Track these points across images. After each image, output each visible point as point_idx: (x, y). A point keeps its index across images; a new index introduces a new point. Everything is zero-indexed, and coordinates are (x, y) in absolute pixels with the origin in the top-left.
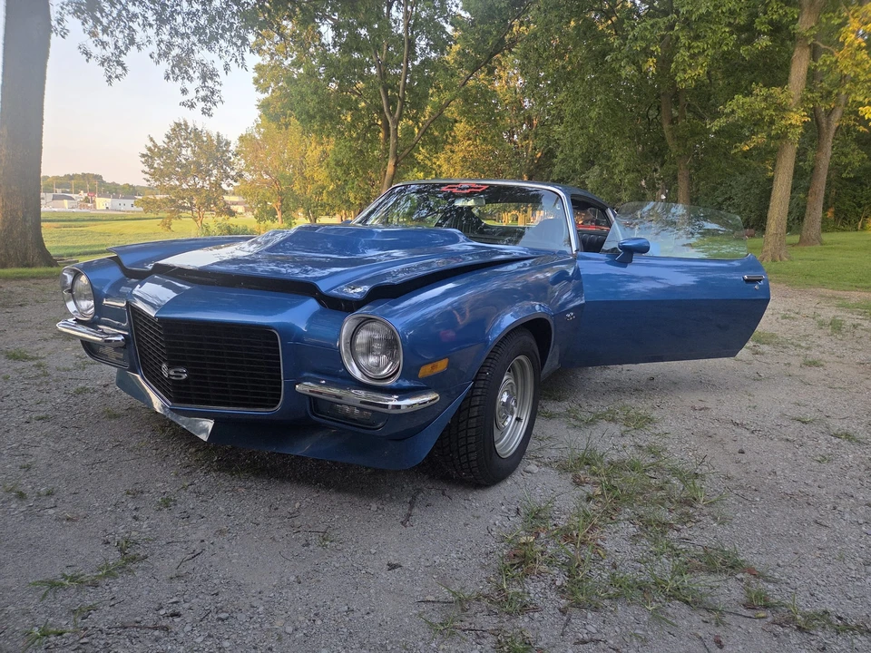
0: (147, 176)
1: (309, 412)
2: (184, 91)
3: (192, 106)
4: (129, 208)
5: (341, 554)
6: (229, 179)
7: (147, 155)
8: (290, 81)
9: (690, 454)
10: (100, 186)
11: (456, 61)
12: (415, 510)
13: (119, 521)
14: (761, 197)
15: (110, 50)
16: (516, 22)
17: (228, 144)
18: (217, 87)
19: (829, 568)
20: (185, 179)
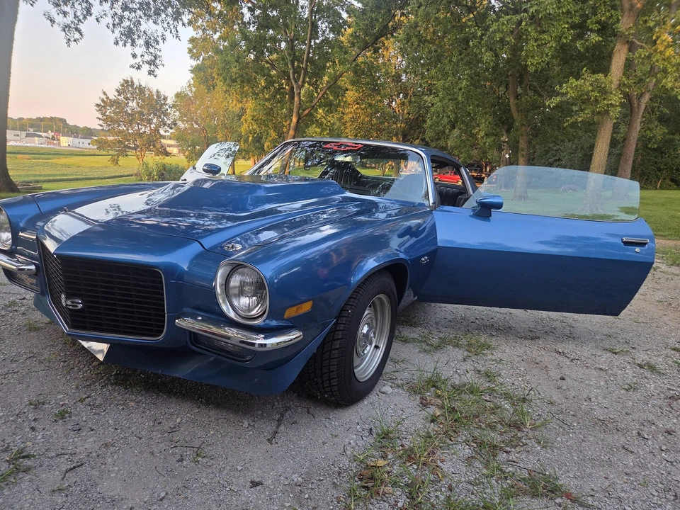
0: (101, 122)
1: (188, 341)
2: (134, 56)
3: (139, 68)
4: (86, 145)
5: (210, 471)
6: (166, 127)
7: (100, 105)
8: (217, 51)
9: (520, 379)
10: (64, 127)
11: (349, 41)
12: (282, 428)
13: (18, 430)
14: (583, 160)
15: (70, 18)
16: (398, 12)
17: (165, 98)
18: (159, 53)
19: (635, 493)
20: (131, 125)
